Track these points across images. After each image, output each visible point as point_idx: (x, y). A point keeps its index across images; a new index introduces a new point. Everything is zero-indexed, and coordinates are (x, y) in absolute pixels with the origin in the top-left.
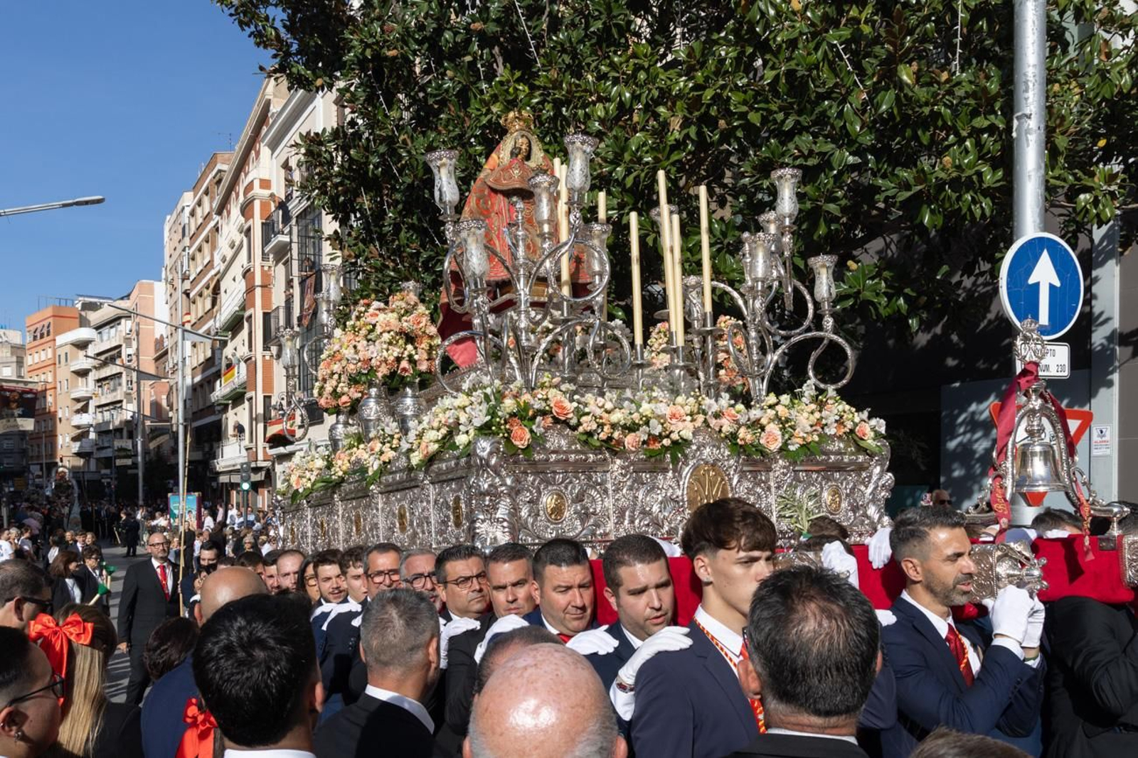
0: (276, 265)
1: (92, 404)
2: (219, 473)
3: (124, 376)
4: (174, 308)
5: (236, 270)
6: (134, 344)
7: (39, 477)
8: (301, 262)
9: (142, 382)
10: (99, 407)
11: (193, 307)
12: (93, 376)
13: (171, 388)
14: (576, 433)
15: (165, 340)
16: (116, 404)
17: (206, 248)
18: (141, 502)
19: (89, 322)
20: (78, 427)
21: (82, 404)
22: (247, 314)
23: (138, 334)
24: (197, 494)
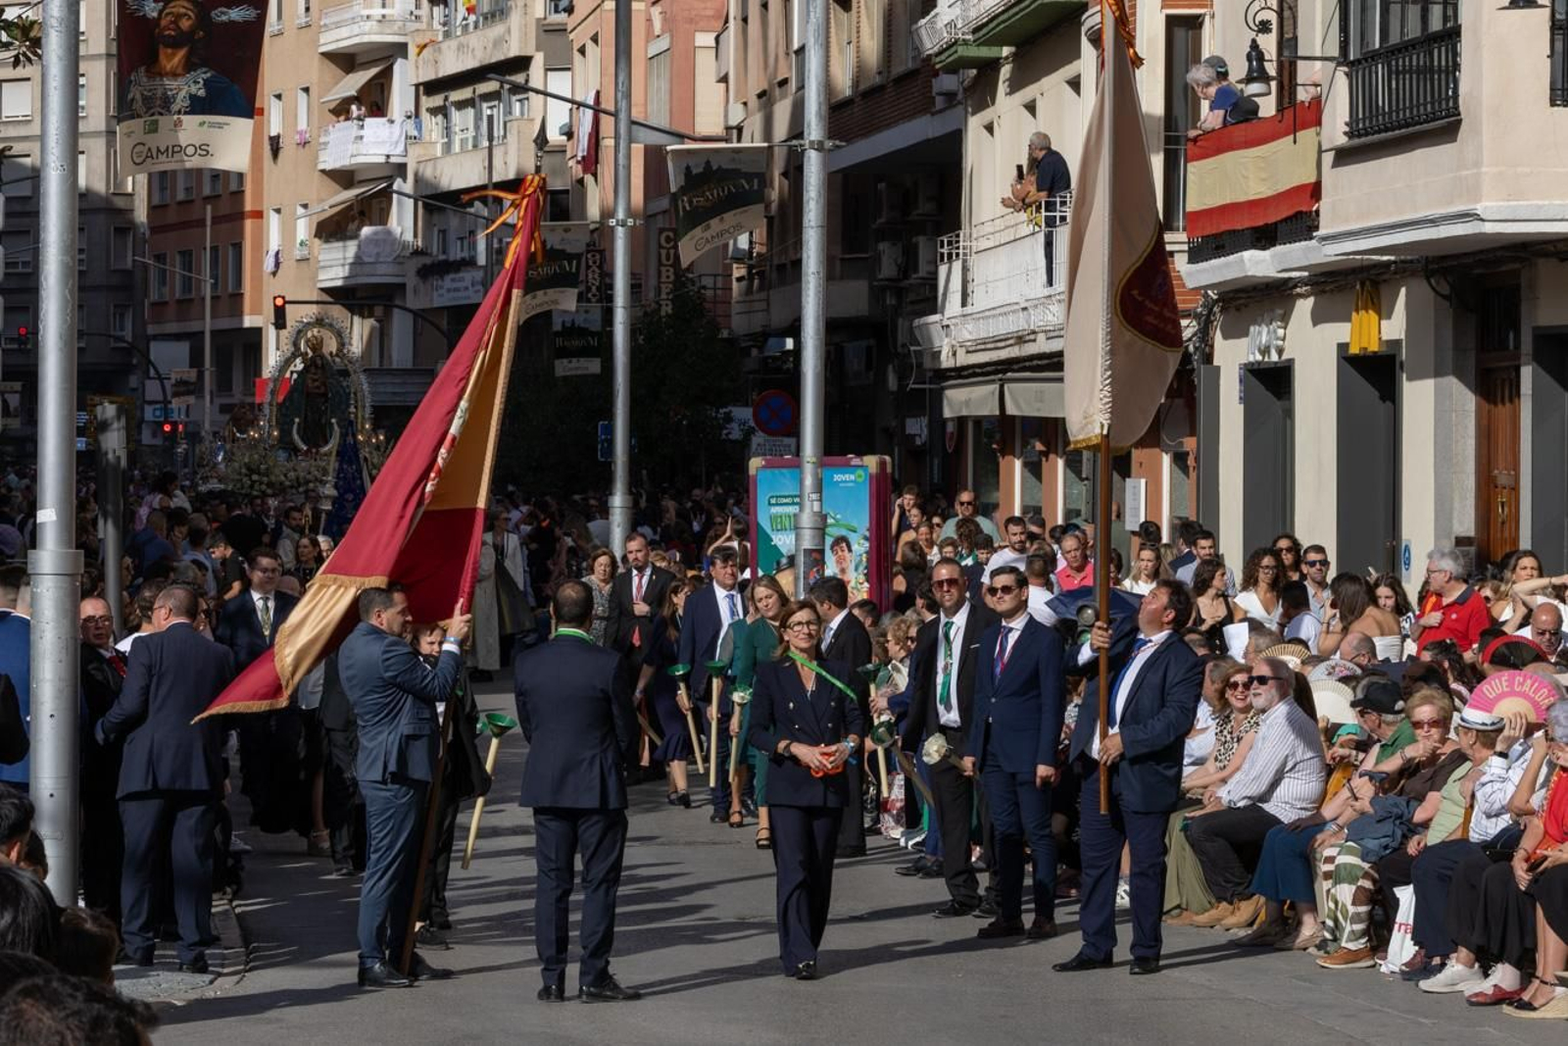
1: (405, 77)
2: (944, 376)
7: (184, 388)
10: (432, 87)
20: (344, 177)
21: (361, 78)
24: (871, 462)
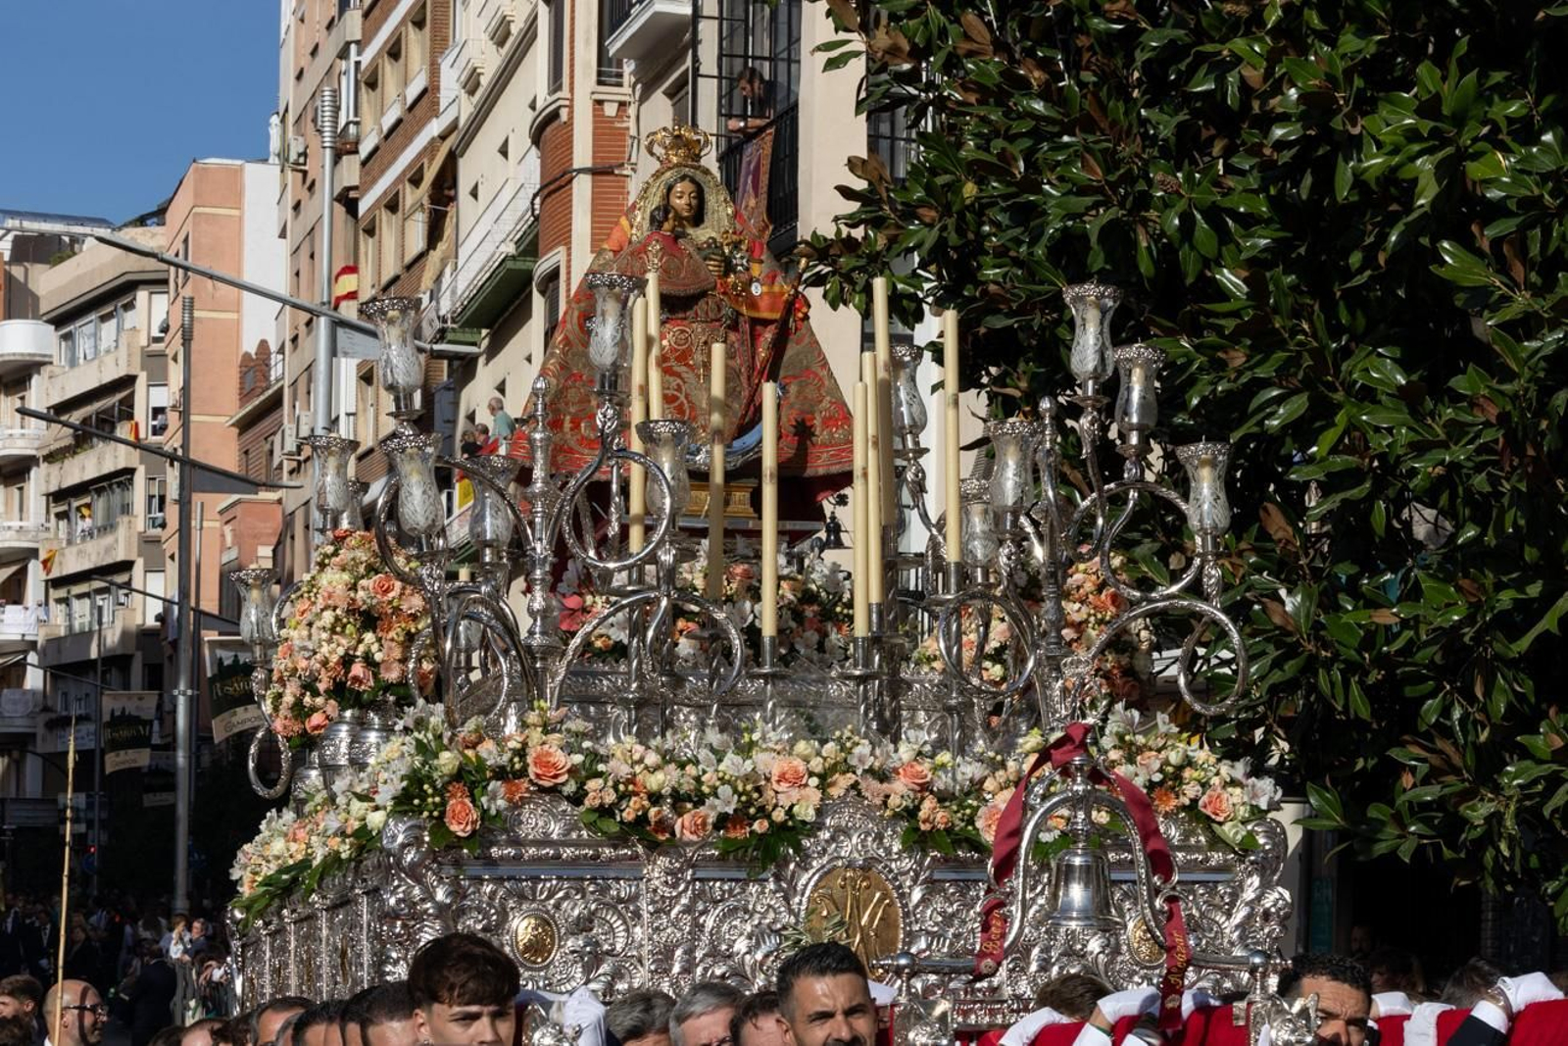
0: (643, 98)
1: (35, 575)
3: (140, 478)
4: (304, 250)
5: (513, 118)
6: (176, 374)
8: (729, 83)
9: (197, 498)
10: (57, 583)
11: (367, 245)
12: (41, 481)
13: (288, 521)
14: (582, 809)
15: (275, 358)
16: (112, 574)
17: (416, 45)
18: (181, 903)
19: (36, 299)
22: (542, 267)
23: (187, 340)
